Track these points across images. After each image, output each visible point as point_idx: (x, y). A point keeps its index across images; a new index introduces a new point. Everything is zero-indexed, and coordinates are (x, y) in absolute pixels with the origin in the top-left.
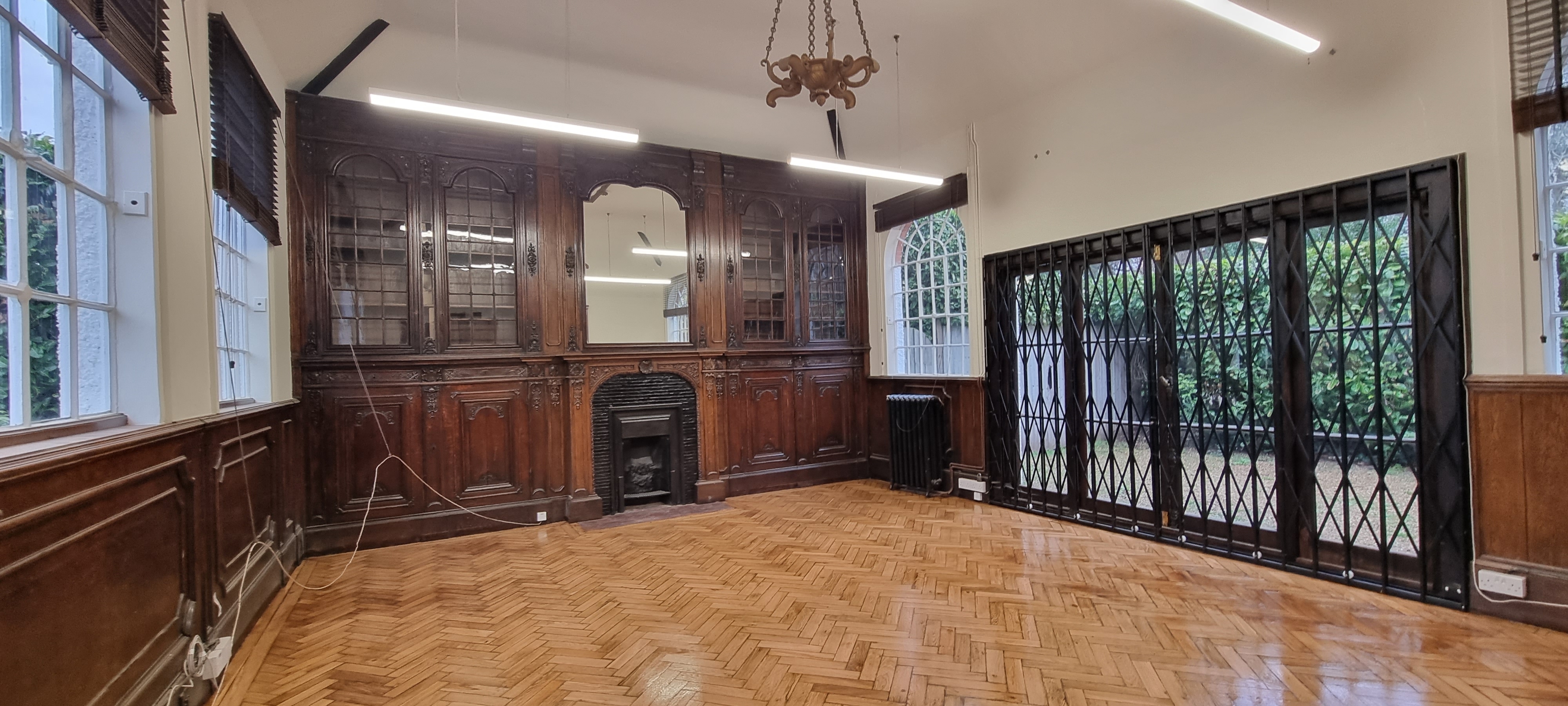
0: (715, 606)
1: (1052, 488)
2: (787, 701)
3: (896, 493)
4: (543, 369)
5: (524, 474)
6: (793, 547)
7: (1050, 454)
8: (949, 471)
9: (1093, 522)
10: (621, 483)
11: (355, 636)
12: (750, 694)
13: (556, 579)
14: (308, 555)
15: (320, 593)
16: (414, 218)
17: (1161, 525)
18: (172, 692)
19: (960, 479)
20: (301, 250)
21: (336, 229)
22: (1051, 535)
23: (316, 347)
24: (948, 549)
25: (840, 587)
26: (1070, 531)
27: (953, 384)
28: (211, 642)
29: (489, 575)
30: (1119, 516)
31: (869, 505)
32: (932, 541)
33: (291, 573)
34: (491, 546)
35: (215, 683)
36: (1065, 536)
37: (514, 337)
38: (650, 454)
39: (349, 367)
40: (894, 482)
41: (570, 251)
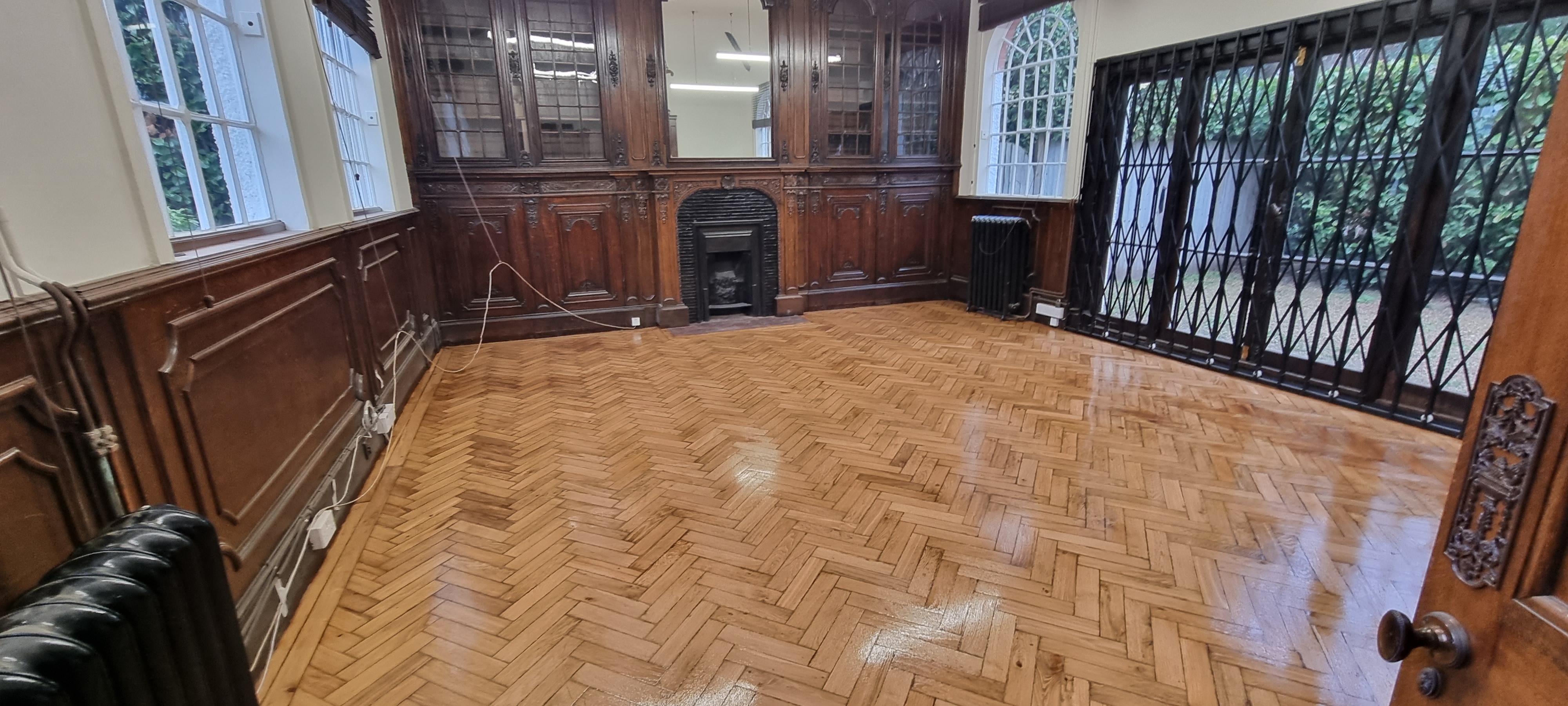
0: (782, 406)
1: (1131, 317)
2: (834, 485)
3: (972, 314)
4: (630, 184)
5: (618, 283)
6: (860, 360)
7: (1135, 283)
8: (1029, 296)
9: (1168, 353)
10: (706, 295)
11: (486, 410)
12: (803, 478)
13: (647, 376)
14: (445, 344)
15: (459, 375)
16: (498, 24)
17: (1239, 358)
18: (357, 440)
19: (1038, 305)
20: (400, 63)
21: (430, 40)
22: (1122, 363)
23: (426, 159)
24: (1011, 370)
25: (899, 396)
26: (1141, 360)
27: (1043, 207)
28: (380, 406)
29: (592, 369)
30: (1196, 348)
31: (942, 325)
32: (997, 362)
33: (433, 358)
34: (594, 345)
35: (387, 436)
36: (1137, 364)
37: (602, 151)
38: (732, 268)
39: (456, 179)
40: (971, 304)
41: (650, 59)
